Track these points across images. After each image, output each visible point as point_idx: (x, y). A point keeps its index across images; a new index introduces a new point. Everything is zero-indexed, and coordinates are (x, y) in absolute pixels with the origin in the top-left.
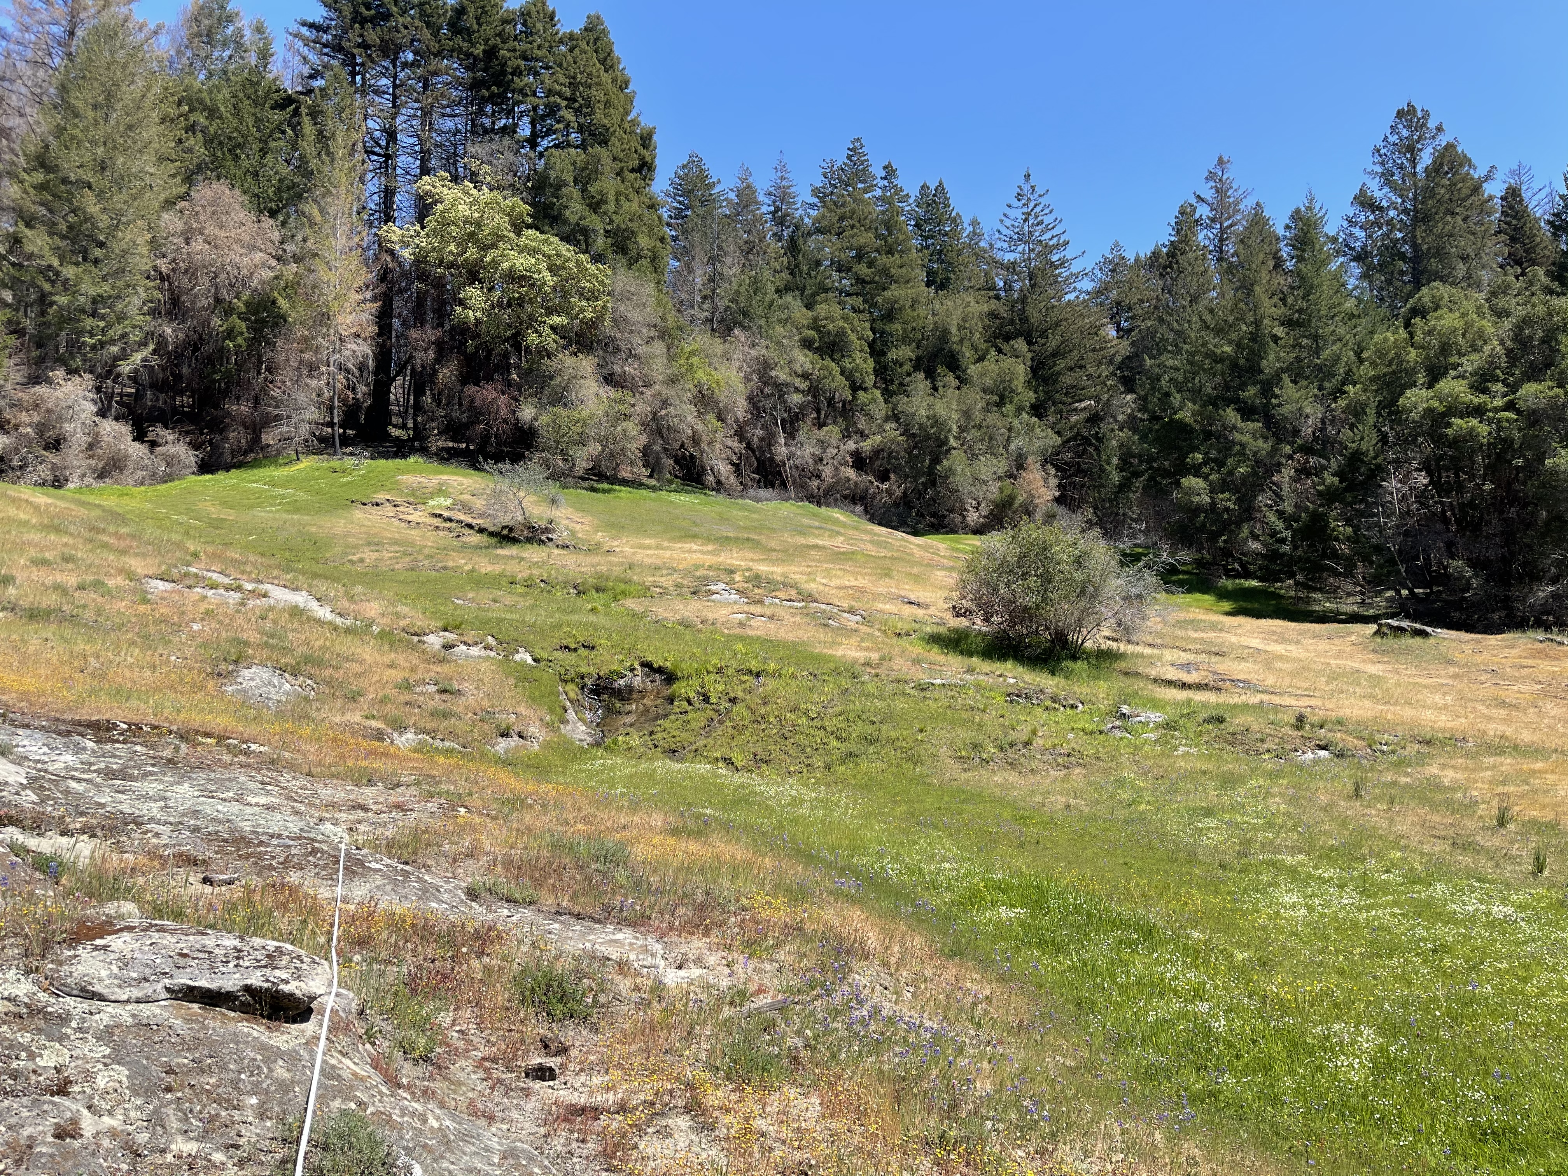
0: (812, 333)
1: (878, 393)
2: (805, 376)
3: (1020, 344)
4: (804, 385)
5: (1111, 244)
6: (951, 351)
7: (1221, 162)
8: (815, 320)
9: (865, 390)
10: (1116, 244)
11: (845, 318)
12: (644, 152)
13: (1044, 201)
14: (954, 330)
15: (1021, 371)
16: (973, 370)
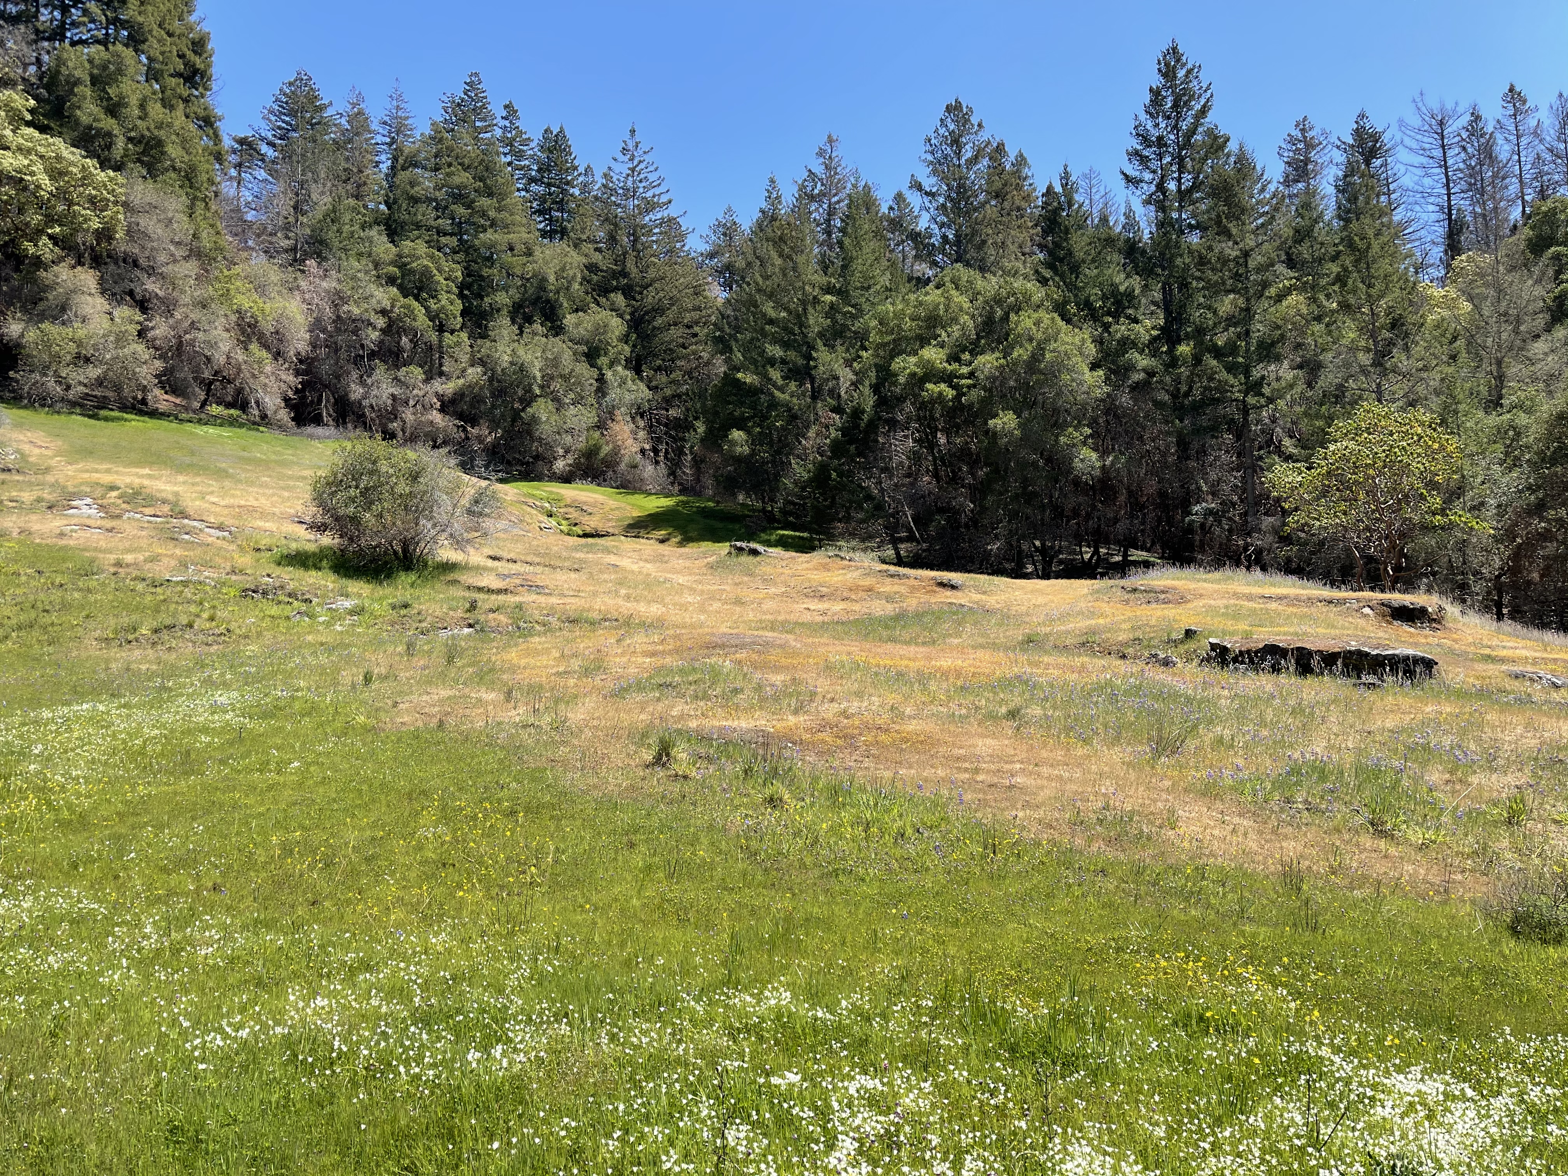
0: (392, 269)
1: (464, 335)
2: (383, 312)
3: (619, 299)
4: (381, 322)
5: (724, 208)
6: (548, 301)
7: (830, 140)
8: (400, 256)
9: (452, 332)
10: (729, 209)
11: (432, 257)
12: (197, 60)
13: (648, 158)
14: (552, 278)
15: (617, 326)
16: (570, 320)
